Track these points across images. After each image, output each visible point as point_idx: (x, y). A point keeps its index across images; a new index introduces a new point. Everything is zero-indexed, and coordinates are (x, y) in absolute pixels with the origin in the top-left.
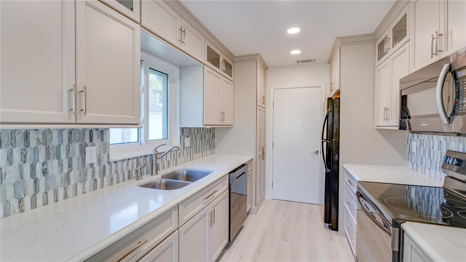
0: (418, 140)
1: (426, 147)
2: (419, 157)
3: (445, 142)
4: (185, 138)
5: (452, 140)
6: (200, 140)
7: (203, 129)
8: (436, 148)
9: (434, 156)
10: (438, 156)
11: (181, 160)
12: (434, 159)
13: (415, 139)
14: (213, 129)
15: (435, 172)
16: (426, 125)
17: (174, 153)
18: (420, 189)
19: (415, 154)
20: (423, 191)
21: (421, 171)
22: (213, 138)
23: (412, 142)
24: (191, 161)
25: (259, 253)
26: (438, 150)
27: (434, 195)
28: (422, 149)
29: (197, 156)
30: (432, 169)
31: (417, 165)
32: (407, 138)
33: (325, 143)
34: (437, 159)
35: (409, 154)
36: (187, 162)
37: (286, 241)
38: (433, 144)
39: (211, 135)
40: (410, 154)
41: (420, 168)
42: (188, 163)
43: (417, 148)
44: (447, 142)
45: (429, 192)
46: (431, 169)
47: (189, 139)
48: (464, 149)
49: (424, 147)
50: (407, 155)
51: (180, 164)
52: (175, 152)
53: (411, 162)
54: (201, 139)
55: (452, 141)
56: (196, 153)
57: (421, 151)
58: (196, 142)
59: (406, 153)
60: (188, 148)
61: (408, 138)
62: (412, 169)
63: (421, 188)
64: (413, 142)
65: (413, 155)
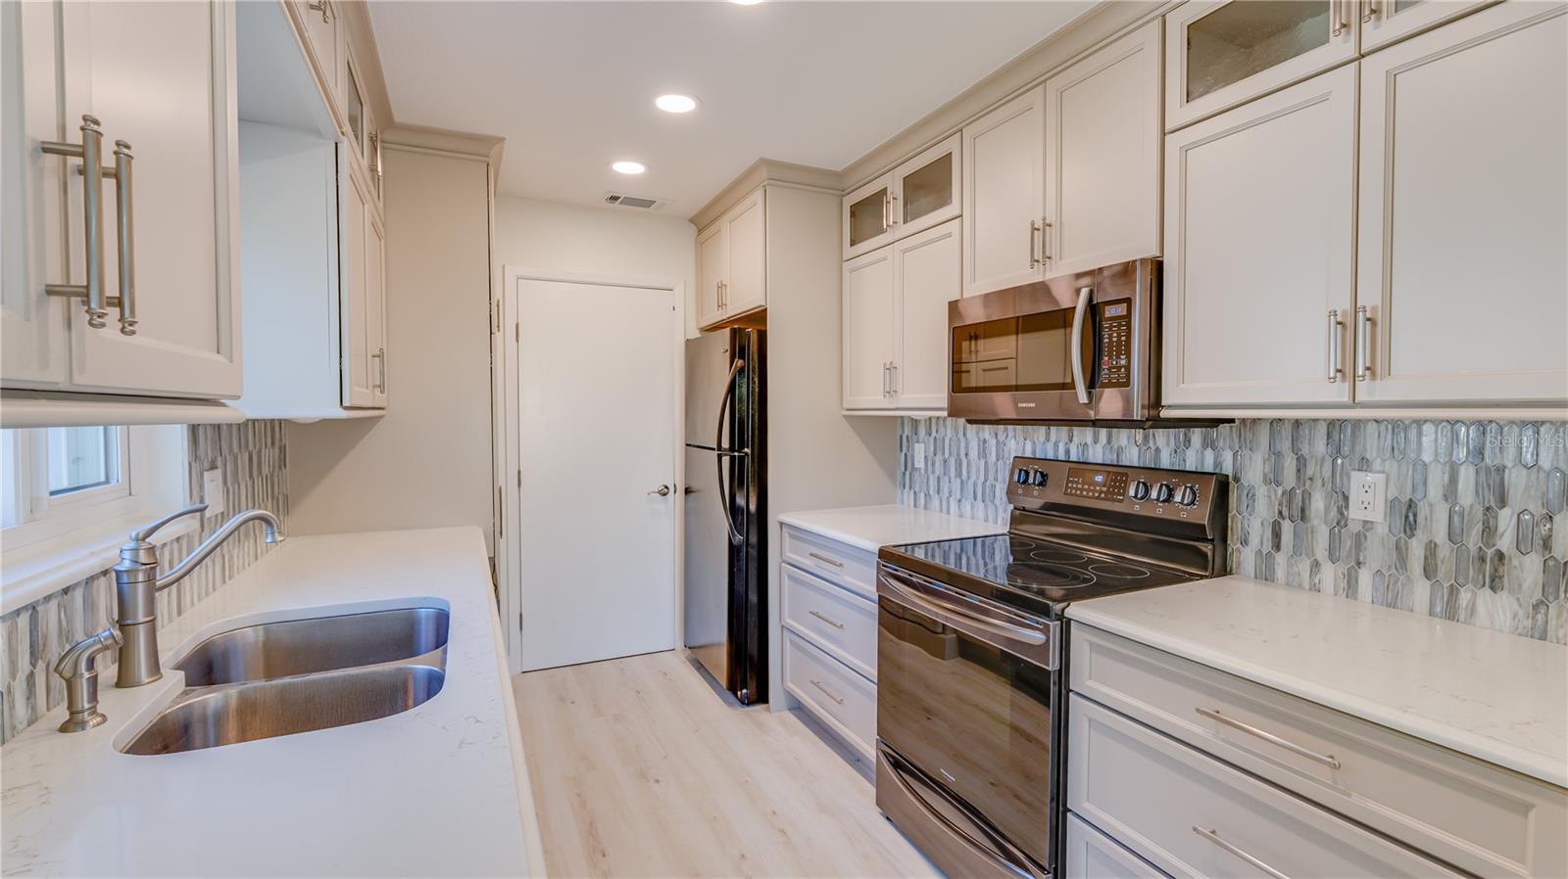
0: (928, 440)
1: (950, 455)
2: (931, 477)
3: (993, 442)
4: (205, 473)
5: (1011, 434)
6: (248, 479)
7: (254, 424)
8: (974, 453)
9: (968, 472)
10: (978, 470)
11: (195, 586)
12: (969, 477)
13: (921, 439)
14: (280, 424)
15: (972, 506)
16: (1033, 405)
17: (171, 553)
18: (937, 550)
19: (923, 471)
20: (944, 551)
21: (938, 507)
22: (280, 468)
23: (913, 445)
24: (224, 582)
25: (604, 855)
26: (979, 459)
27: (970, 553)
28: (939, 459)
29: (241, 552)
30: (966, 499)
31: (927, 495)
32: (899, 437)
33: (726, 460)
34: (978, 478)
35: (904, 474)
36: (214, 590)
37: (657, 781)
38: (967, 447)
39: (277, 450)
40: (907, 473)
41: (935, 502)
42: (217, 593)
43: (926, 457)
44: (998, 442)
45: (958, 551)
46: (963, 500)
47: (218, 473)
48: (1034, 452)
49: (944, 454)
50: (899, 478)
51: (192, 602)
52: (176, 546)
53: (912, 492)
54: (251, 476)
55: (1009, 438)
56: (239, 541)
57: (937, 464)
58: (236, 486)
59: (898, 472)
60: (213, 520)
61: (901, 436)
62: (915, 506)
63: (939, 546)
64: (916, 445)
65: (917, 474)
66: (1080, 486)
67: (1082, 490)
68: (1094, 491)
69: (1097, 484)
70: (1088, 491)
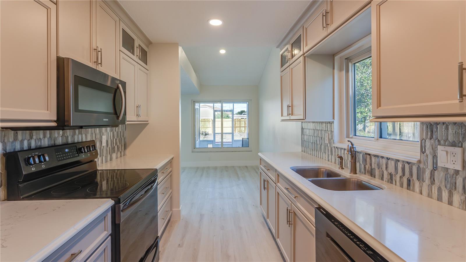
66: (62, 156)
67: (63, 157)
68: (68, 156)
69: (67, 153)
70: (66, 156)
